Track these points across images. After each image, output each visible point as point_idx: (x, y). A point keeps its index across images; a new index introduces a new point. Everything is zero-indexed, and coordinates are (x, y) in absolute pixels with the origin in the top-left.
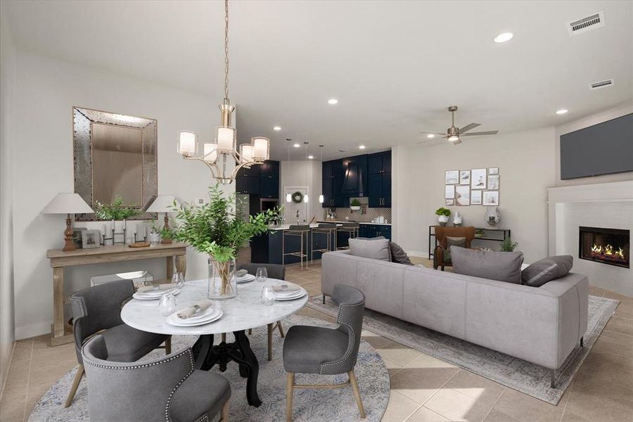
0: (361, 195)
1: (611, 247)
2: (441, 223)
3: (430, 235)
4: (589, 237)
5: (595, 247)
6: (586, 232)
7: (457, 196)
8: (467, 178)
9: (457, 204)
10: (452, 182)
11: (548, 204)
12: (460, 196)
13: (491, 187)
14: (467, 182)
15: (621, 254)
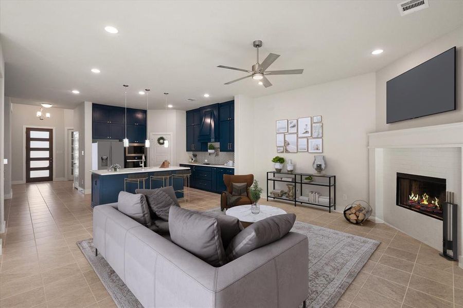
0: (213, 140)
1: (427, 197)
2: (276, 169)
3: (268, 179)
4: (405, 183)
5: (413, 196)
6: (404, 178)
7: (286, 143)
8: (294, 126)
9: (287, 151)
10: (282, 131)
11: (369, 149)
12: (289, 144)
13: (315, 135)
14: (294, 130)
15: (437, 204)
